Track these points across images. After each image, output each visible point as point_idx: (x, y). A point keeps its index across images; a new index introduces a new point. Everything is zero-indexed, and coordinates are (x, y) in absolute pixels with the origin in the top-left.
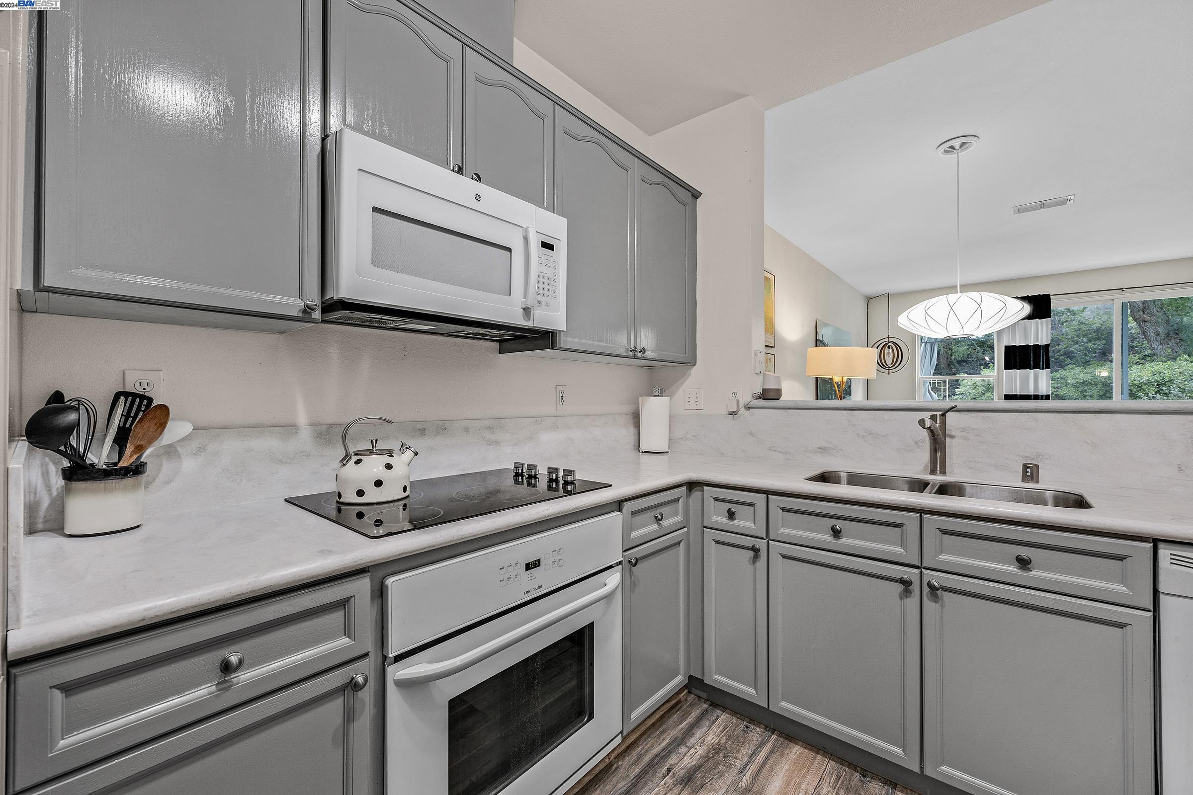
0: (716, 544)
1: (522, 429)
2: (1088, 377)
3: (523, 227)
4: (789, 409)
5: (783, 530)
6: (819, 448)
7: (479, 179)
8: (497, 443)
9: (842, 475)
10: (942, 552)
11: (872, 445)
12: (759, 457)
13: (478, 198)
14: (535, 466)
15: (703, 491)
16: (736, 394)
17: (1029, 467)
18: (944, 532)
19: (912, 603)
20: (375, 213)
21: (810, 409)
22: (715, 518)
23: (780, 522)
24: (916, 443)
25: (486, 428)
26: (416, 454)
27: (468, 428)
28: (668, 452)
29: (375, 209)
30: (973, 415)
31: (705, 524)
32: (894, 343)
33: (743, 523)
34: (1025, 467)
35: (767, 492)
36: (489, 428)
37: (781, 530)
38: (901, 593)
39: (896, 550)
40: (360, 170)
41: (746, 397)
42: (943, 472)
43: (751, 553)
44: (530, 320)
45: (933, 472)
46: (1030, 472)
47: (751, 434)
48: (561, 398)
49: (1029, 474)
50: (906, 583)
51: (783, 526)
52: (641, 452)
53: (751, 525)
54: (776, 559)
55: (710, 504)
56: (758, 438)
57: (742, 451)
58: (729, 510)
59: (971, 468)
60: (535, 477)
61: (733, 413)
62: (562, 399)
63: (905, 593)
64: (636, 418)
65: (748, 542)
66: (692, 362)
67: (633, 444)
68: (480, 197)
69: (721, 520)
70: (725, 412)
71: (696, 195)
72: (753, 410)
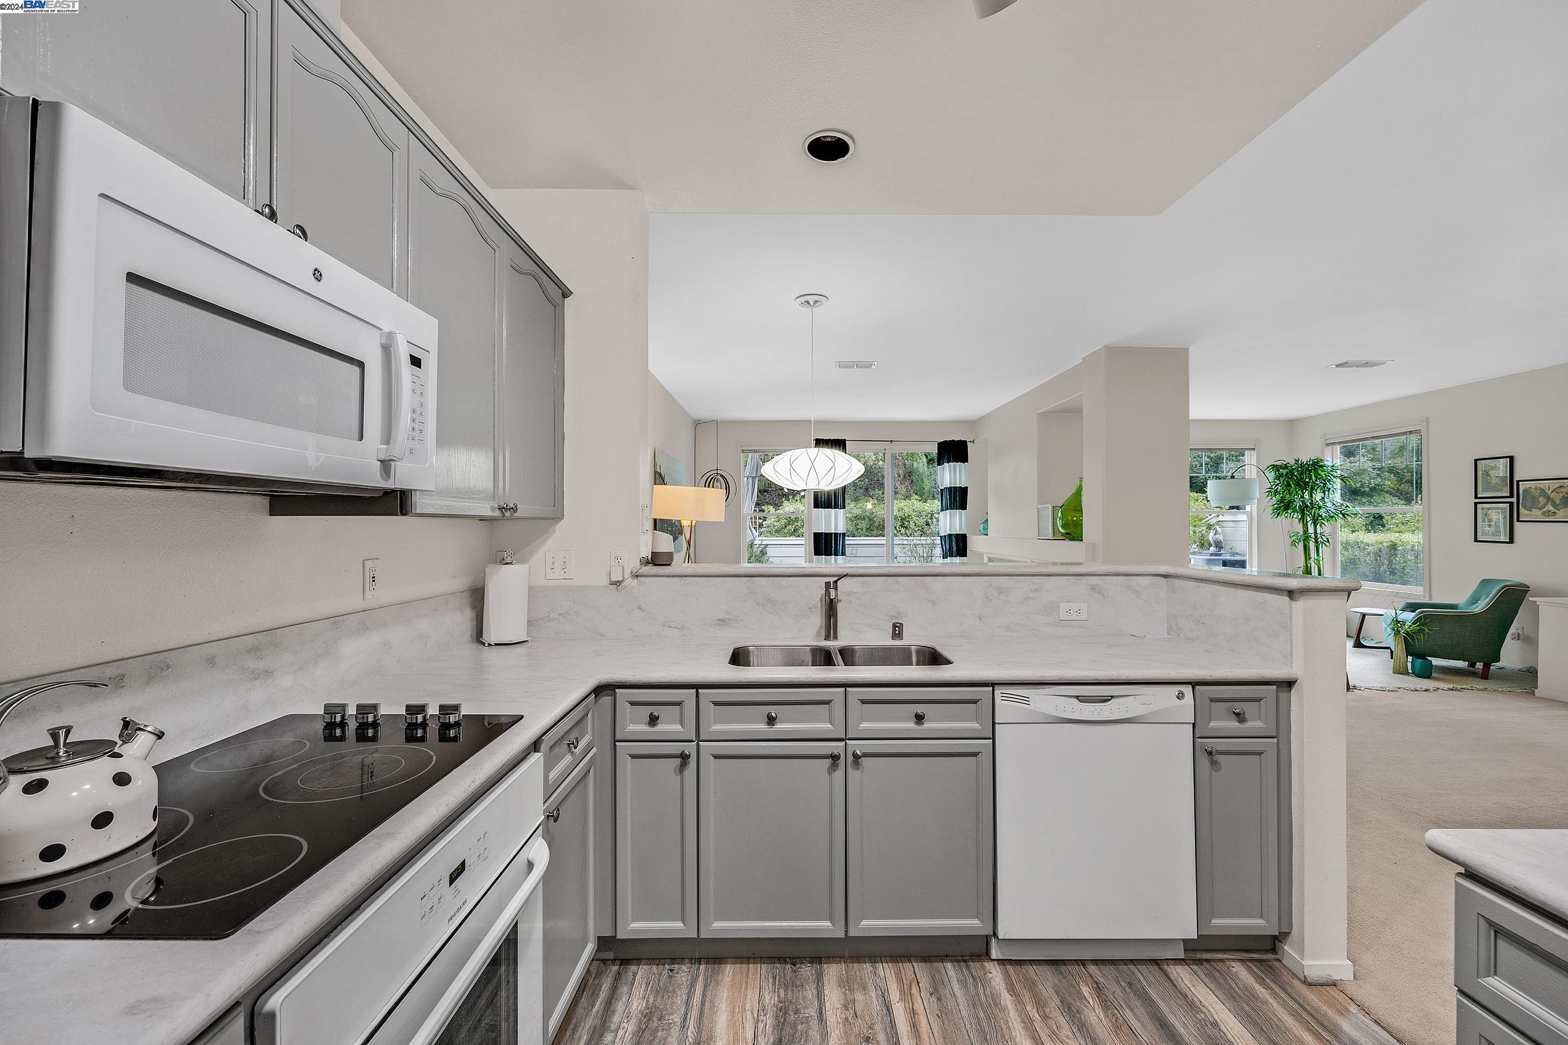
0: (633, 759)
1: (312, 641)
2: (859, 512)
3: (381, 329)
4: (686, 576)
5: (716, 727)
6: (719, 620)
7: (304, 235)
8: (268, 673)
9: (750, 650)
10: (862, 720)
11: (771, 613)
12: (650, 635)
13: (317, 275)
14: (375, 707)
15: (615, 695)
16: (619, 559)
17: (897, 627)
18: (864, 702)
19: (839, 774)
20: (131, 285)
21: (709, 576)
22: (632, 727)
23: (712, 717)
24: (810, 608)
25: (249, 651)
26: (160, 735)
27: (213, 658)
28: (527, 641)
29: (132, 278)
30: (855, 580)
31: (617, 738)
32: (722, 476)
33: (669, 727)
34: (895, 626)
35: (697, 687)
36: (255, 650)
37: (713, 727)
38: (829, 768)
39: (823, 727)
40: (102, 195)
41: (633, 564)
42: (836, 638)
43: (678, 761)
44: (389, 478)
45: (827, 638)
46: (897, 631)
47: (639, 608)
48: (372, 580)
49: (897, 632)
50: (835, 758)
51: (716, 722)
52: (486, 645)
53: (678, 727)
54: (708, 762)
55: (624, 709)
56: (648, 613)
57: (629, 630)
58: (651, 715)
59: (853, 630)
60: (375, 725)
61: (617, 583)
62: (374, 581)
63: (833, 768)
64: (477, 597)
65: (676, 748)
66: (559, 517)
67: (470, 634)
68: (321, 275)
69: (642, 728)
70: (604, 581)
71: (566, 294)
72: (642, 578)
